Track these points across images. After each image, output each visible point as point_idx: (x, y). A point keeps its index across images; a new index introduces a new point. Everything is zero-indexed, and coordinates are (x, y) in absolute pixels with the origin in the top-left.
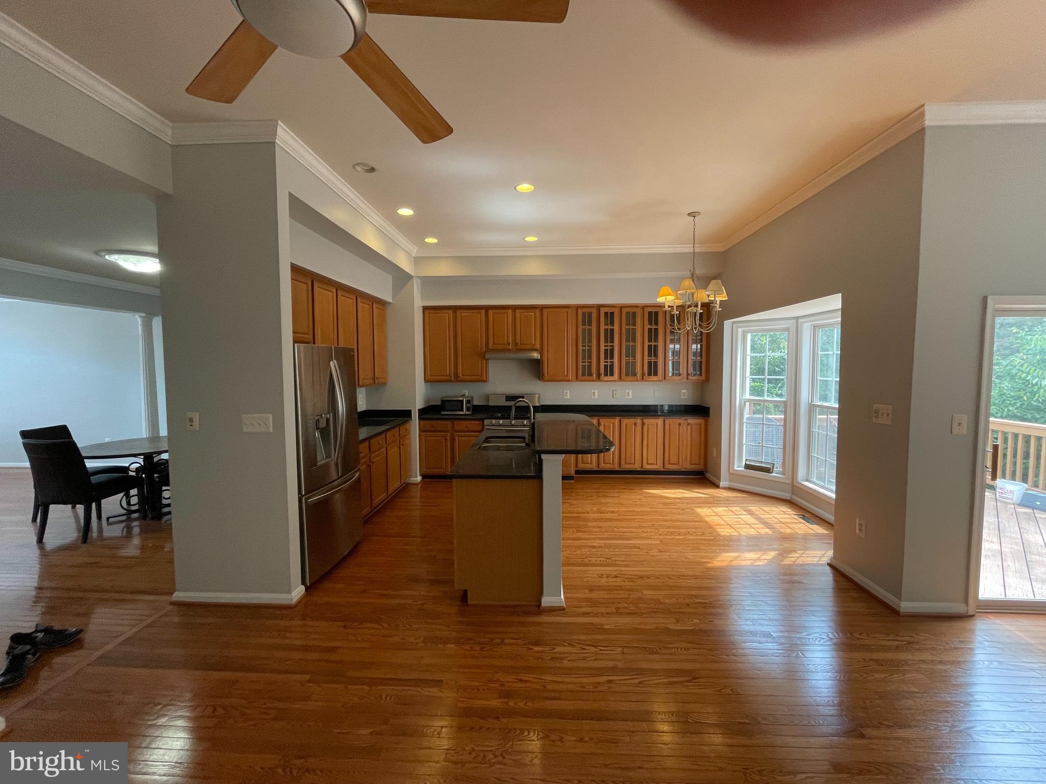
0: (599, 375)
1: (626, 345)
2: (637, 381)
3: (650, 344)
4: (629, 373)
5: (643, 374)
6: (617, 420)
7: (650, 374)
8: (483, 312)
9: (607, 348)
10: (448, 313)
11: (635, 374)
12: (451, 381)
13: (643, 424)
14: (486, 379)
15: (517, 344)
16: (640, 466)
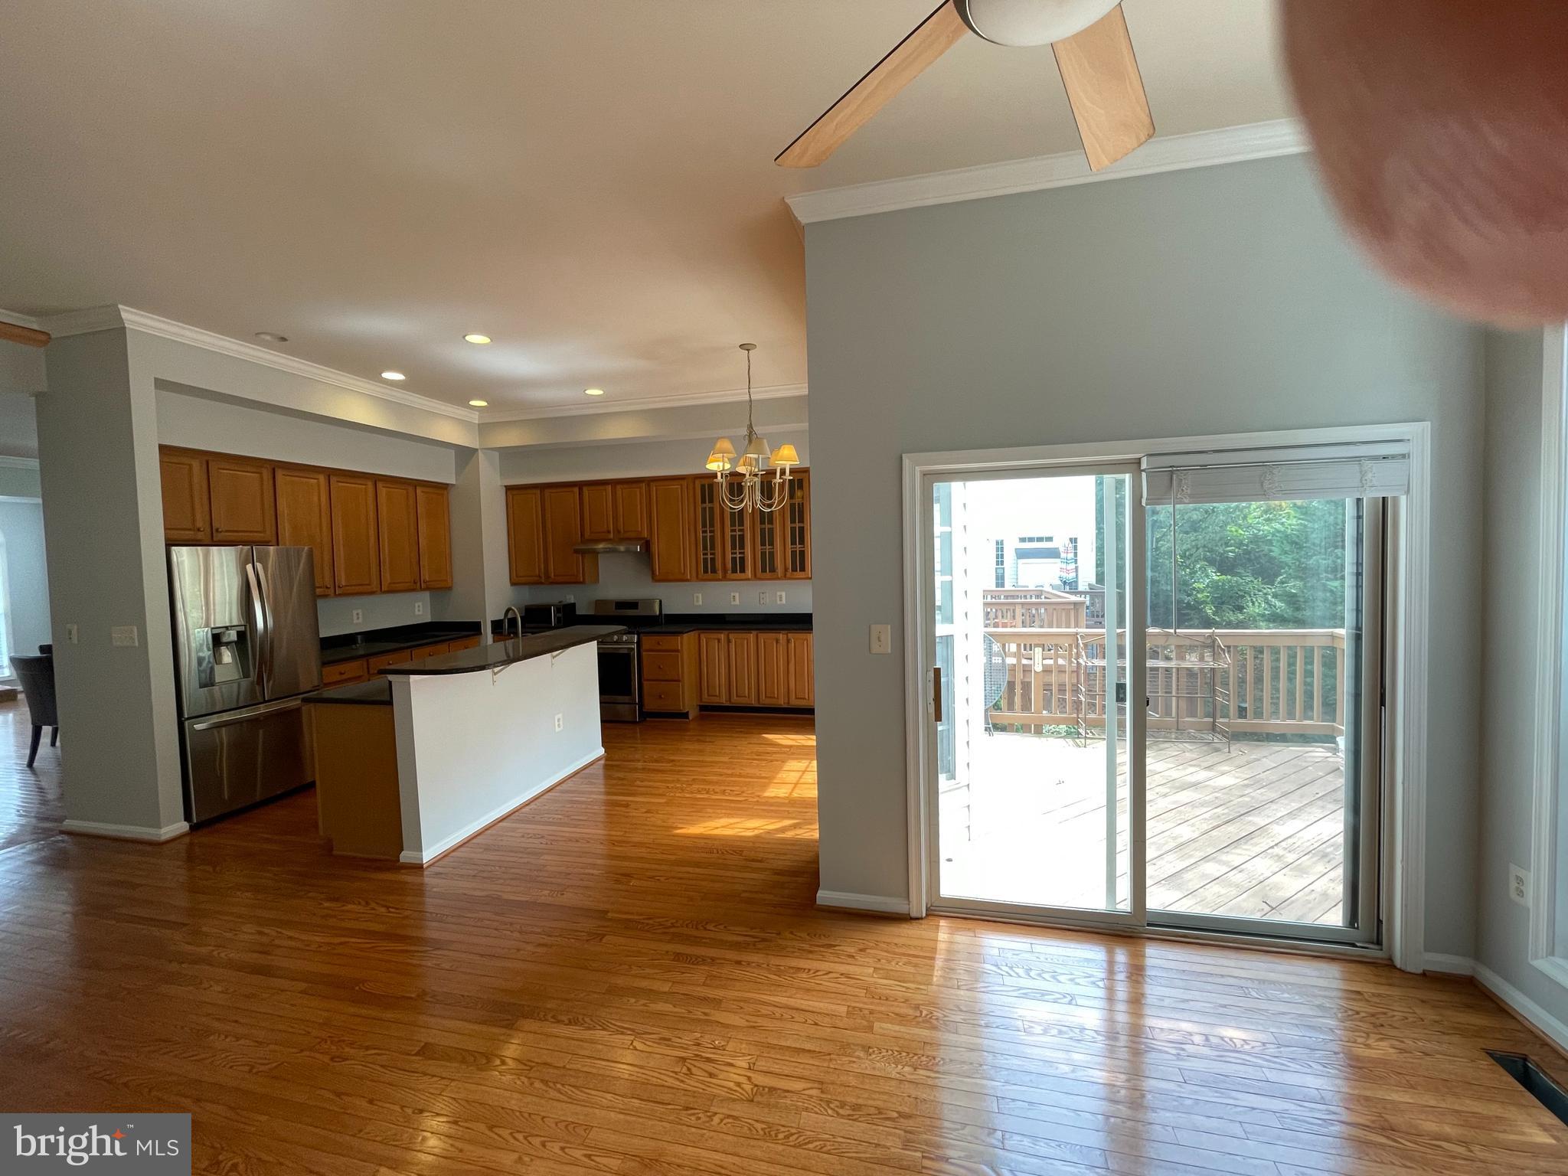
0: (725, 571)
1: (761, 529)
2: (778, 578)
3: (793, 525)
4: (767, 569)
5: (786, 570)
6: (752, 636)
7: (794, 570)
8: (576, 490)
9: (734, 533)
10: (535, 494)
11: (773, 570)
12: (542, 583)
13: (788, 641)
14: (584, 579)
15: (619, 532)
16: (786, 701)
